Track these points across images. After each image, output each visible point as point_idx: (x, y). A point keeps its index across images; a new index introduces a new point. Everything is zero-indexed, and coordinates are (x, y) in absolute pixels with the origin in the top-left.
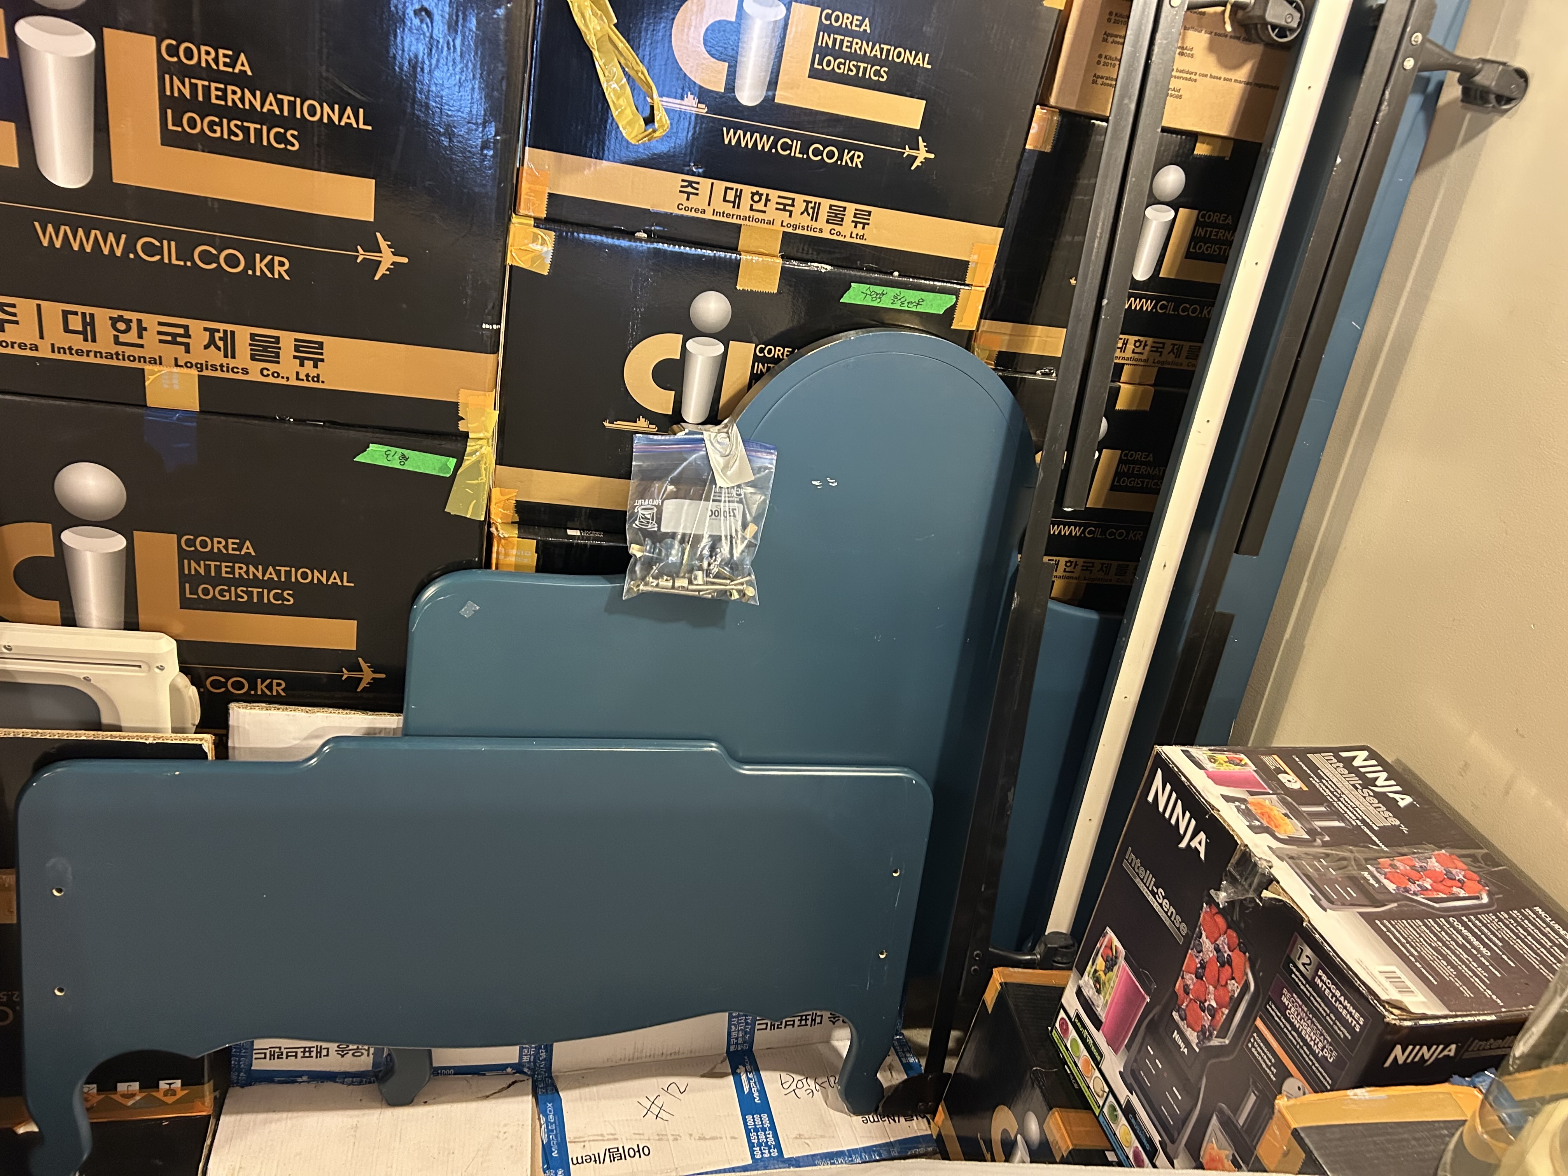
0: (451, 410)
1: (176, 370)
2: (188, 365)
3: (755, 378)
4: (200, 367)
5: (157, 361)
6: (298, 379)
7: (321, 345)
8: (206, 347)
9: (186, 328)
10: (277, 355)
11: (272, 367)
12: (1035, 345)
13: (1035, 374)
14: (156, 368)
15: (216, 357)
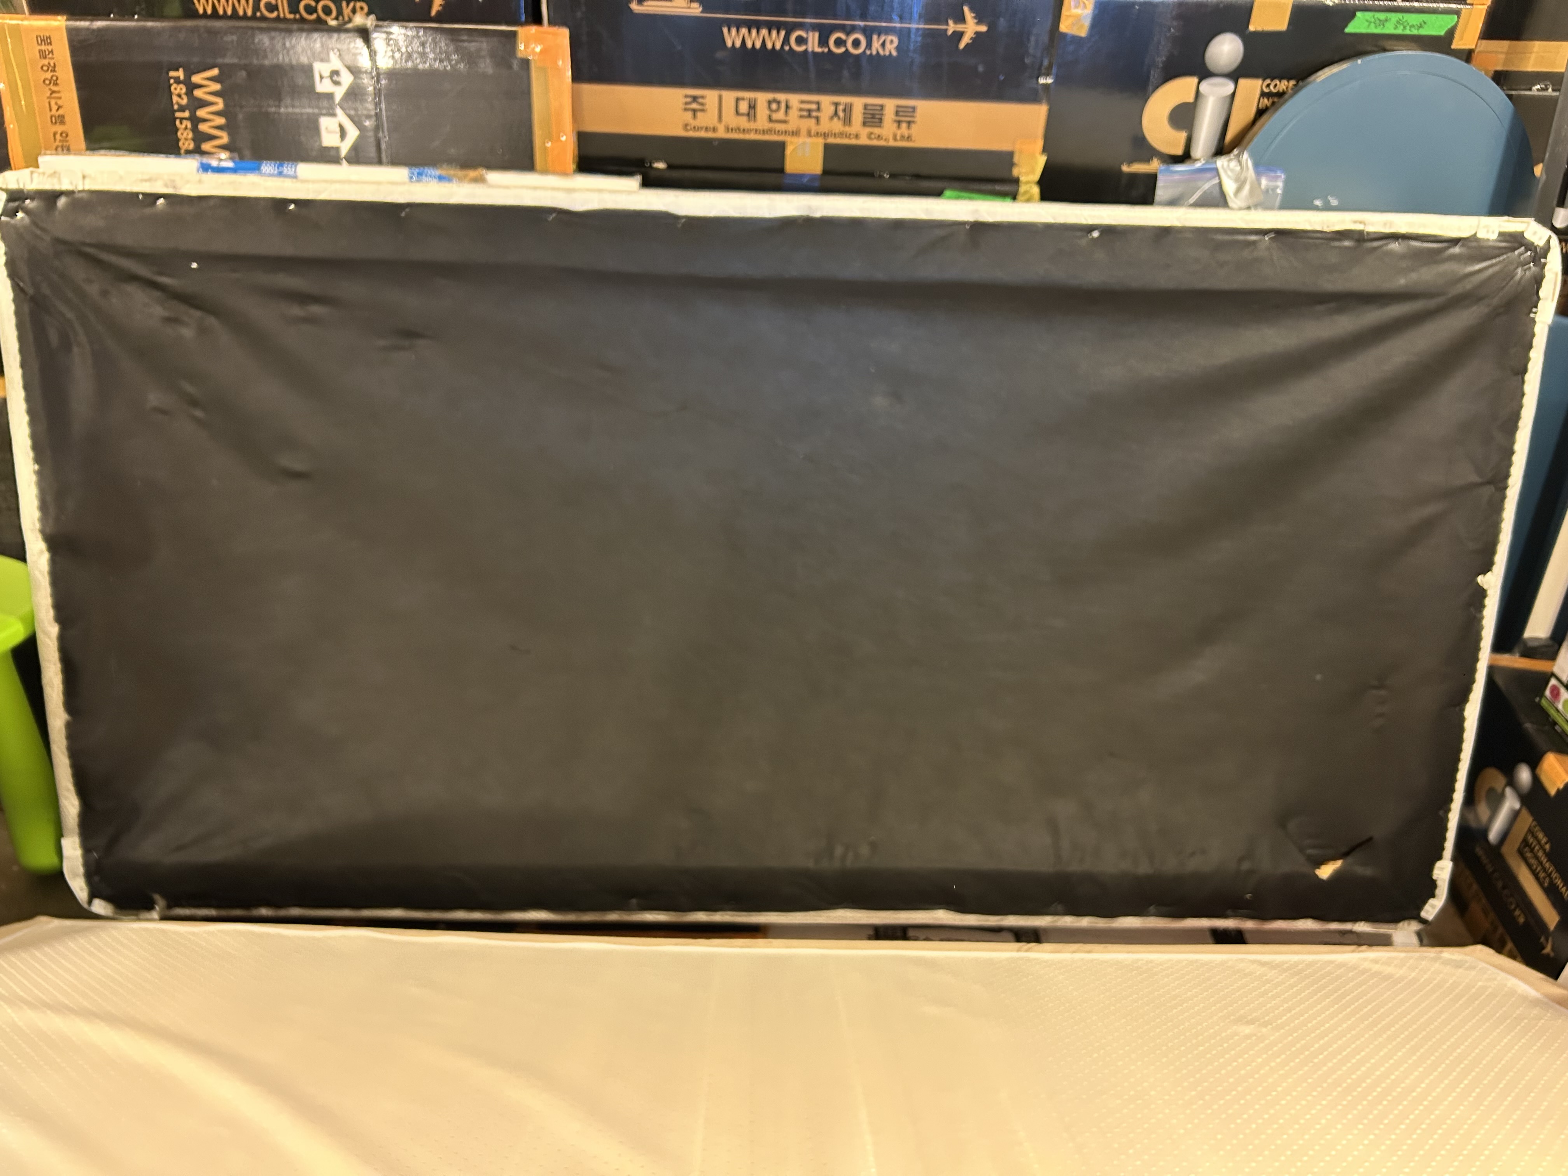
0: (1007, 159)
1: (809, 140)
2: (817, 134)
3: (1261, 113)
4: (825, 135)
5: (796, 133)
6: (895, 139)
7: (914, 109)
8: (832, 118)
9: (818, 103)
10: (881, 120)
11: (877, 131)
12: (1532, 61)
13: (1530, 89)
14: (795, 140)
15: (837, 126)
